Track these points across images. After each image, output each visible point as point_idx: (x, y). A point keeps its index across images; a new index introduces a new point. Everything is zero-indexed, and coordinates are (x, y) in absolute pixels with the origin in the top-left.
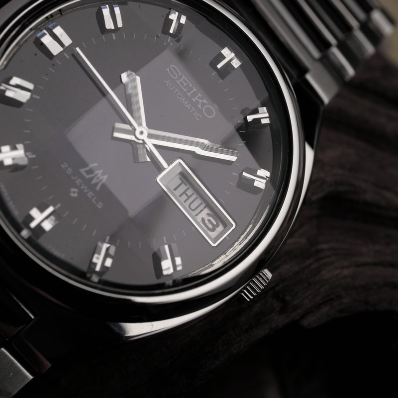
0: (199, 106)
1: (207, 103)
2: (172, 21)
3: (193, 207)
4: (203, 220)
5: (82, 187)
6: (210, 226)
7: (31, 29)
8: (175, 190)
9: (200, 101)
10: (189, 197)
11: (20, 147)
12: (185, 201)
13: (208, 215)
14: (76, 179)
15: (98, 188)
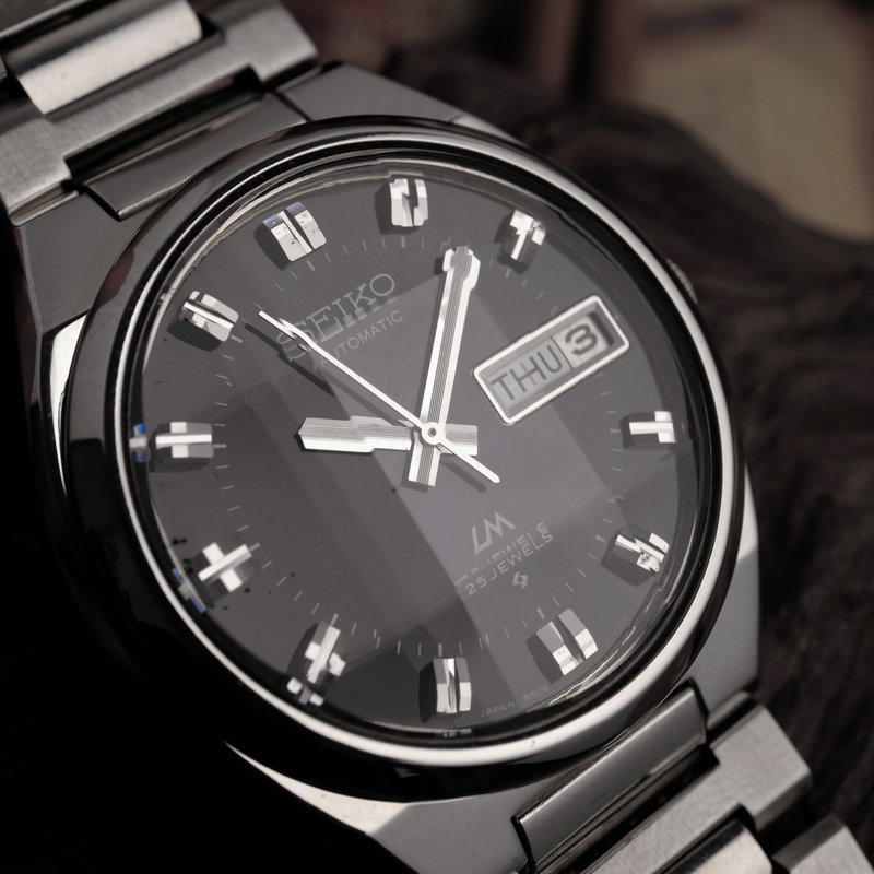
0: (371, 301)
1: (365, 285)
3: (554, 365)
4: (577, 352)
5: (513, 563)
6: (587, 342)
9: (360, 297)
10: (537, 368)
12: (544, 377)
14: (497, 570)
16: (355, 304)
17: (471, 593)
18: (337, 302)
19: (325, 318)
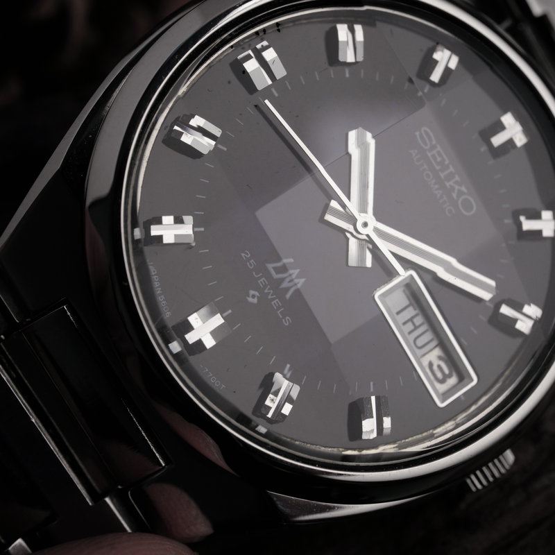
0: (454, 195)
1: (466, 191)
2: (436, 62)
3: (420, 342)
4: (431, 365)
5: (266, 291)
6: (439, 375)
7: (232, 47)
8: (398, 313)
9: (457, 187)
10: (416, 328)
11: (189, 219)
12: (410, 333)
13: (440, 358)
14: (260, 278)
15: (288, 296)
16: (451, 183)
17: (243, 255)
18: (451, 169)
19: (439, 159)
